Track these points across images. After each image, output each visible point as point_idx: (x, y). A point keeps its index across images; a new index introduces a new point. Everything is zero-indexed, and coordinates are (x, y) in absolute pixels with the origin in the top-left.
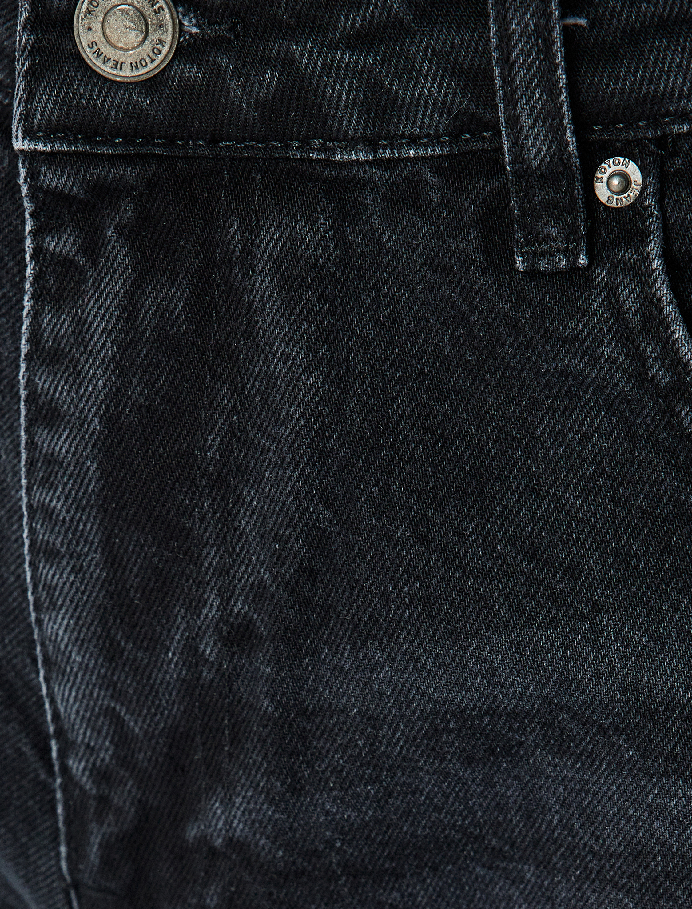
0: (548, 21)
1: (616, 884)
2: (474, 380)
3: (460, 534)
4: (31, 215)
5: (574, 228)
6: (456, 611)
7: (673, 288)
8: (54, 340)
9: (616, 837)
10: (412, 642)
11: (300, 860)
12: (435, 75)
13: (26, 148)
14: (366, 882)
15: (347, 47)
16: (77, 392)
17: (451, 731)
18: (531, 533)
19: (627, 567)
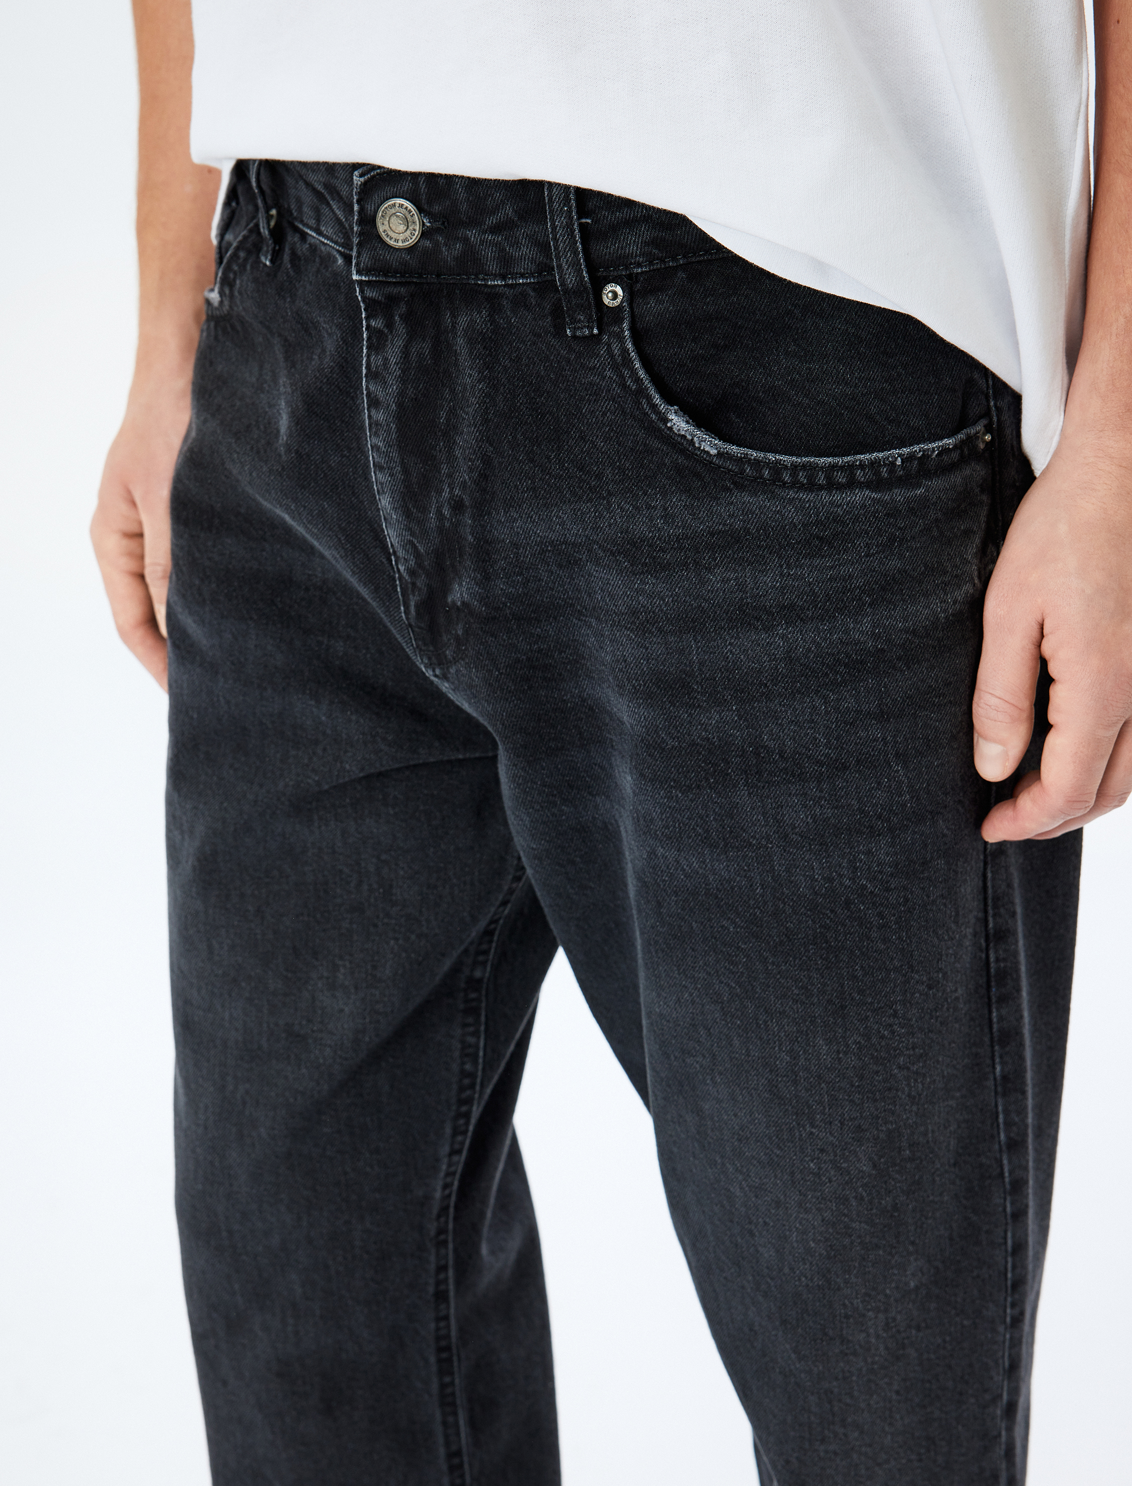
0: (572, 221)
1: (626, 627)
2: (555, 387)
3: (548, 457)
4: (364, 310)
5: (591, 317)
6: (547, 494)
7: (635, 344)
8: (376, 368)
9: (624, 605)
10: (529, 509)
11: (493, 612)
12: (528, 245)
13: (357, 279)
14: (524, 623)
15: (490, 232)
16: (385, 392)
17: (550, 551)
18: (581, 458)
19: (624, 475)
